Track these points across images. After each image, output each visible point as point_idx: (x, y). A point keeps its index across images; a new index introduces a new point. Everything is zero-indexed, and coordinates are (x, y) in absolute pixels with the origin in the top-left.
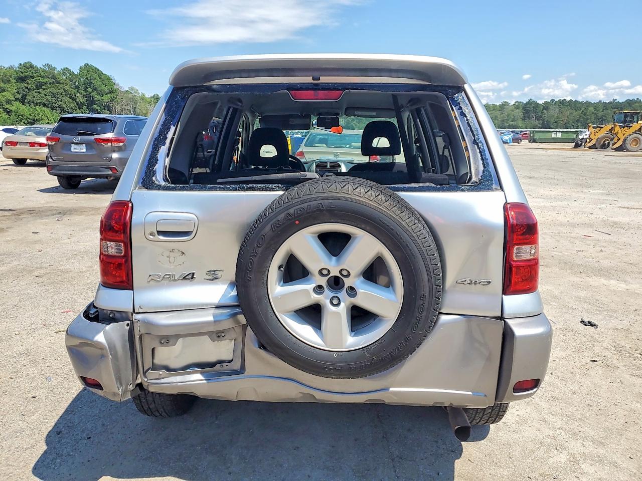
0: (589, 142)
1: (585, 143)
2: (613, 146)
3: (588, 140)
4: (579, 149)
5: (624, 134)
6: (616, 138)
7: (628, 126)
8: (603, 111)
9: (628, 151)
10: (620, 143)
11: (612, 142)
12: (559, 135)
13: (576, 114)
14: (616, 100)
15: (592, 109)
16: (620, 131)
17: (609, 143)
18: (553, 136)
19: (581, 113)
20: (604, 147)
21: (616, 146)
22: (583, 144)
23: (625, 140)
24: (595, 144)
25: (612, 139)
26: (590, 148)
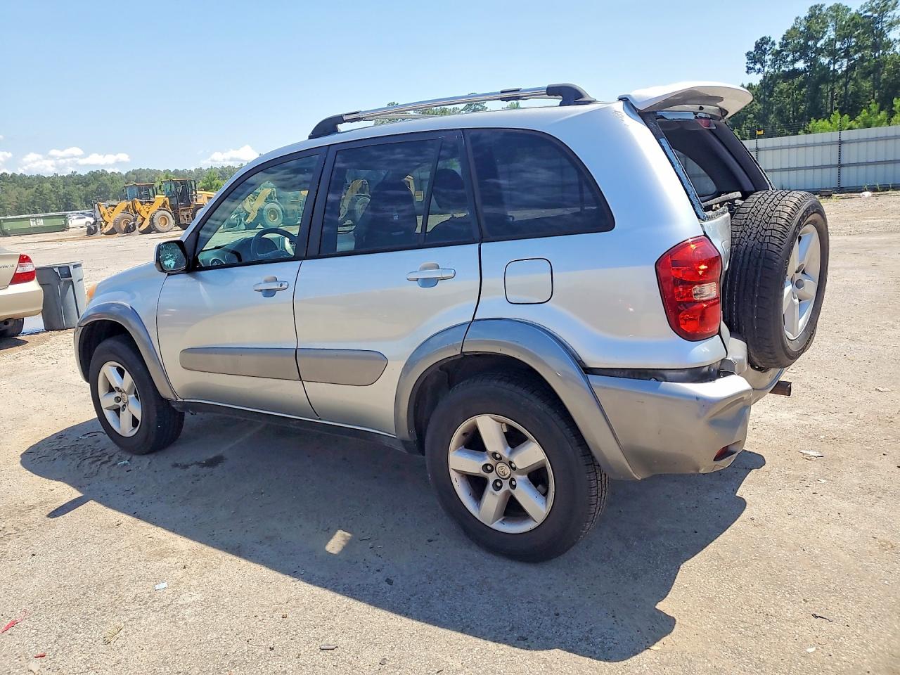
0: (106, 226)
1: (101, 228)
2: (139, 227)
3: (103, 224)
4: (93, 236)
5: (148, 212)
6: (139, 217)
7: (150, 202)
8: (64, 188)
9: (158, 232)
10: (146, 224)
11: (137, 224)
12: (41, 223)
13: (27, 194)
14: (75, 172)
15: (48, 185)
16: (142, 208)
17: (134, 225)
18: (33, 224)
19: (36, 192)
20: (129, 230)
21: (143, 227)
22: (99, 229)
23: (152, 220)
24: (113, 228)
25: (135, 220)
26: (107, 234)
